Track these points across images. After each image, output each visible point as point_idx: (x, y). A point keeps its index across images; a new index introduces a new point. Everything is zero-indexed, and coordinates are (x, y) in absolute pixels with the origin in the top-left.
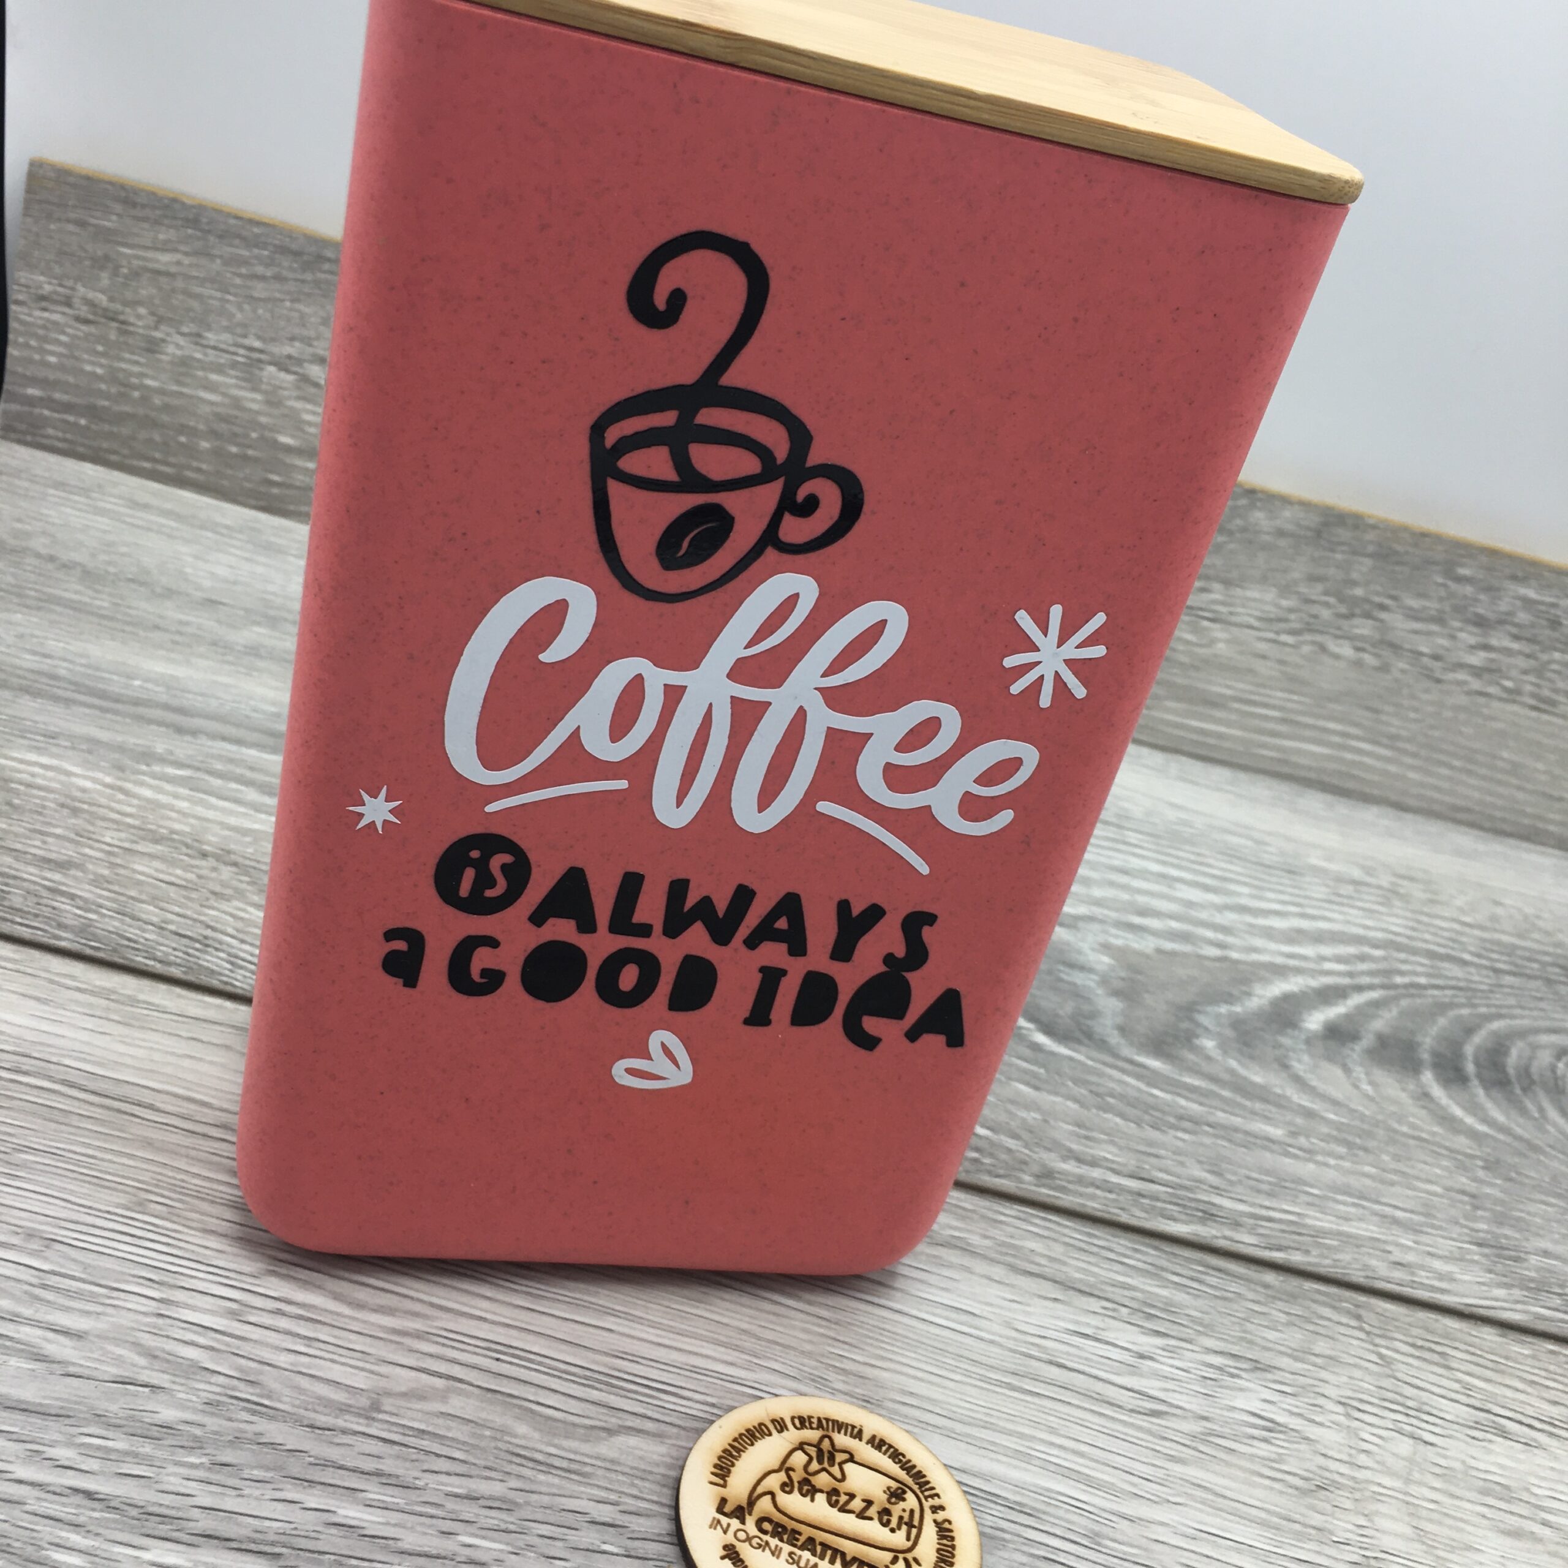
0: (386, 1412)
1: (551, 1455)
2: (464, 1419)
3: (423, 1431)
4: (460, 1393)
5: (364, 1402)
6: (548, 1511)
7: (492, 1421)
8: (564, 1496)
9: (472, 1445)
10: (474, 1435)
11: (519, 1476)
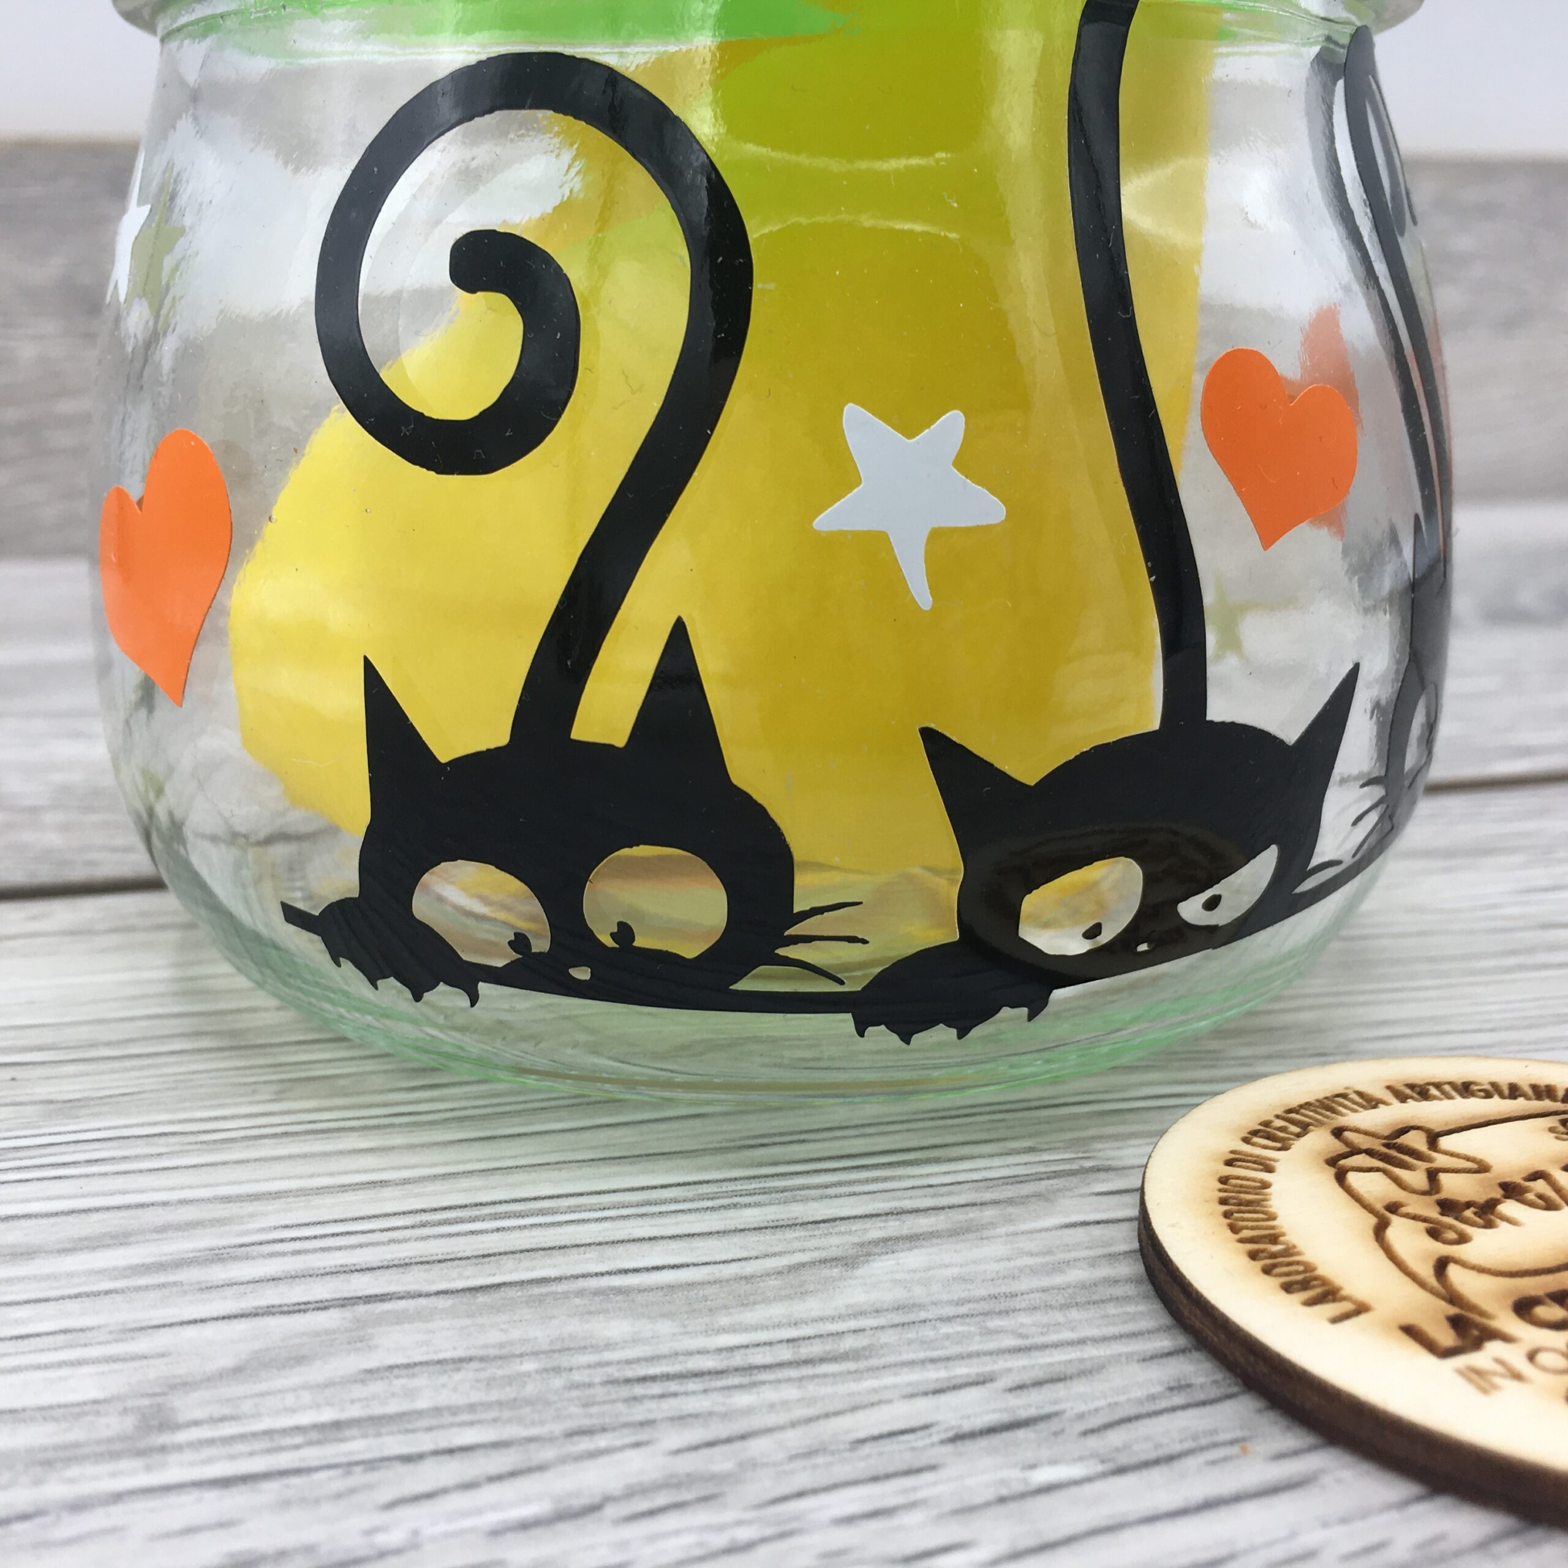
0: (196, 1423)
1: (731, 1349)
2: (439, 1362)
3: (337, 1425)
4: (400, 1319)
5: (112, 1425)
6: (820, 1460)
7: (524, 1341)
8: (837, 1414)
9: (500, 1404)
10: (490, 1383)
11: (682, 1419)
